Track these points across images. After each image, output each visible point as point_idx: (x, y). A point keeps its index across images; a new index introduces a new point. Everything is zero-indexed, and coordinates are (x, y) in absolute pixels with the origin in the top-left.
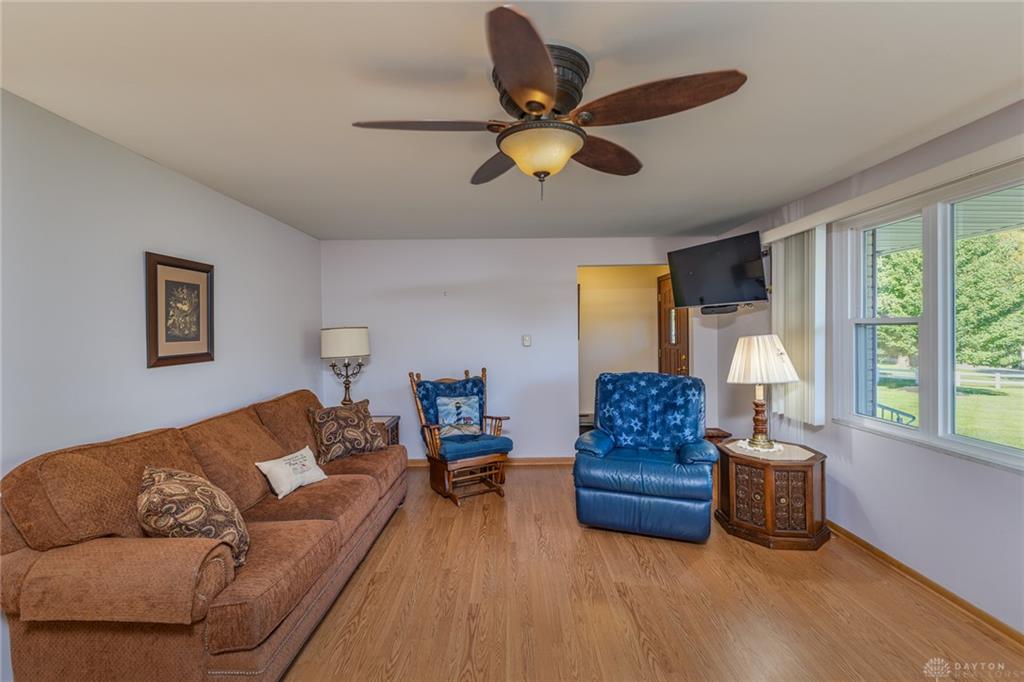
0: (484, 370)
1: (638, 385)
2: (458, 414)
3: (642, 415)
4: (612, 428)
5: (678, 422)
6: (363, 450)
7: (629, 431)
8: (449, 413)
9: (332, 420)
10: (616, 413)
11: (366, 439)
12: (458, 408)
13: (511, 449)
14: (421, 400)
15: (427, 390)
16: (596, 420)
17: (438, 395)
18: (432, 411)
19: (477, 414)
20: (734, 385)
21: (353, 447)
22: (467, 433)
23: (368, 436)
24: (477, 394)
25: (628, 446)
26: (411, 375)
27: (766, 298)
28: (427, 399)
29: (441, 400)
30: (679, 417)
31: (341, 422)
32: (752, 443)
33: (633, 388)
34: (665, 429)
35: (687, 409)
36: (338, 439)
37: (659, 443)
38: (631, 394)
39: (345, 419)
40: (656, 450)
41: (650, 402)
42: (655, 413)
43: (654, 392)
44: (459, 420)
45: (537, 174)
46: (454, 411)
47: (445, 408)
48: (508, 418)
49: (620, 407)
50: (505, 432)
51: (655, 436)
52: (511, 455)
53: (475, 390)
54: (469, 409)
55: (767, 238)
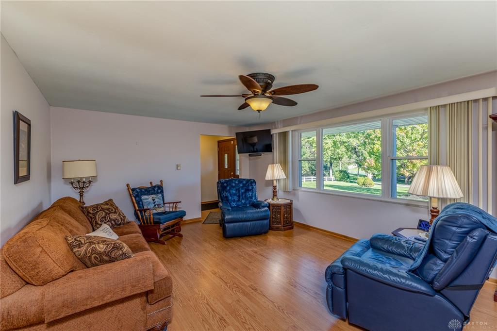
0: (161, 181)
1: (235, 184)
2: (154, 203)
3: (238, 195)
4: (228, 200)
5: (250, 195)
6: (120, 224)
7: (234, 201)
8: (149, 203)
9: (100, 210)
10: (229, 195)
11: (121, 218)
12: (154, 200)
13: (185, 215)
14: (135, 197)
15: (137, 192)
16: (219, 198)
17: (142, 195)
18: (141, 203)
19: (162, 202)
20: (269, 180)
21: (116, 223)
22: (159, 211)
23: (122, 217)
24: (160, 193)
25: (235, 207)
26: (128, 185)
27: (271, 151)
28: (138, 197)
29: (143, 197)
30: (250, 193)
31: (106, 211)
32: (272, 199)
33: (234, 185)
34: (246, 198)
35: (253, 191)
36: (107, 220)
37: (245, 204)
38: (233, 187)
39: (108, 209)
40: (245, 206)
41: (240, 189)
42: (242, 193)
43: (241, 185)
44: (155, 206)
45: (257, 110)
46: (152, 202)
47: (147, 200)
48: (180, 202)
49: (230, 192)
50: (180, 208)
51: (243, 201)
52: (185, 218)
53: (159, 191)
54: (158, 200)
55: (273, 132)
